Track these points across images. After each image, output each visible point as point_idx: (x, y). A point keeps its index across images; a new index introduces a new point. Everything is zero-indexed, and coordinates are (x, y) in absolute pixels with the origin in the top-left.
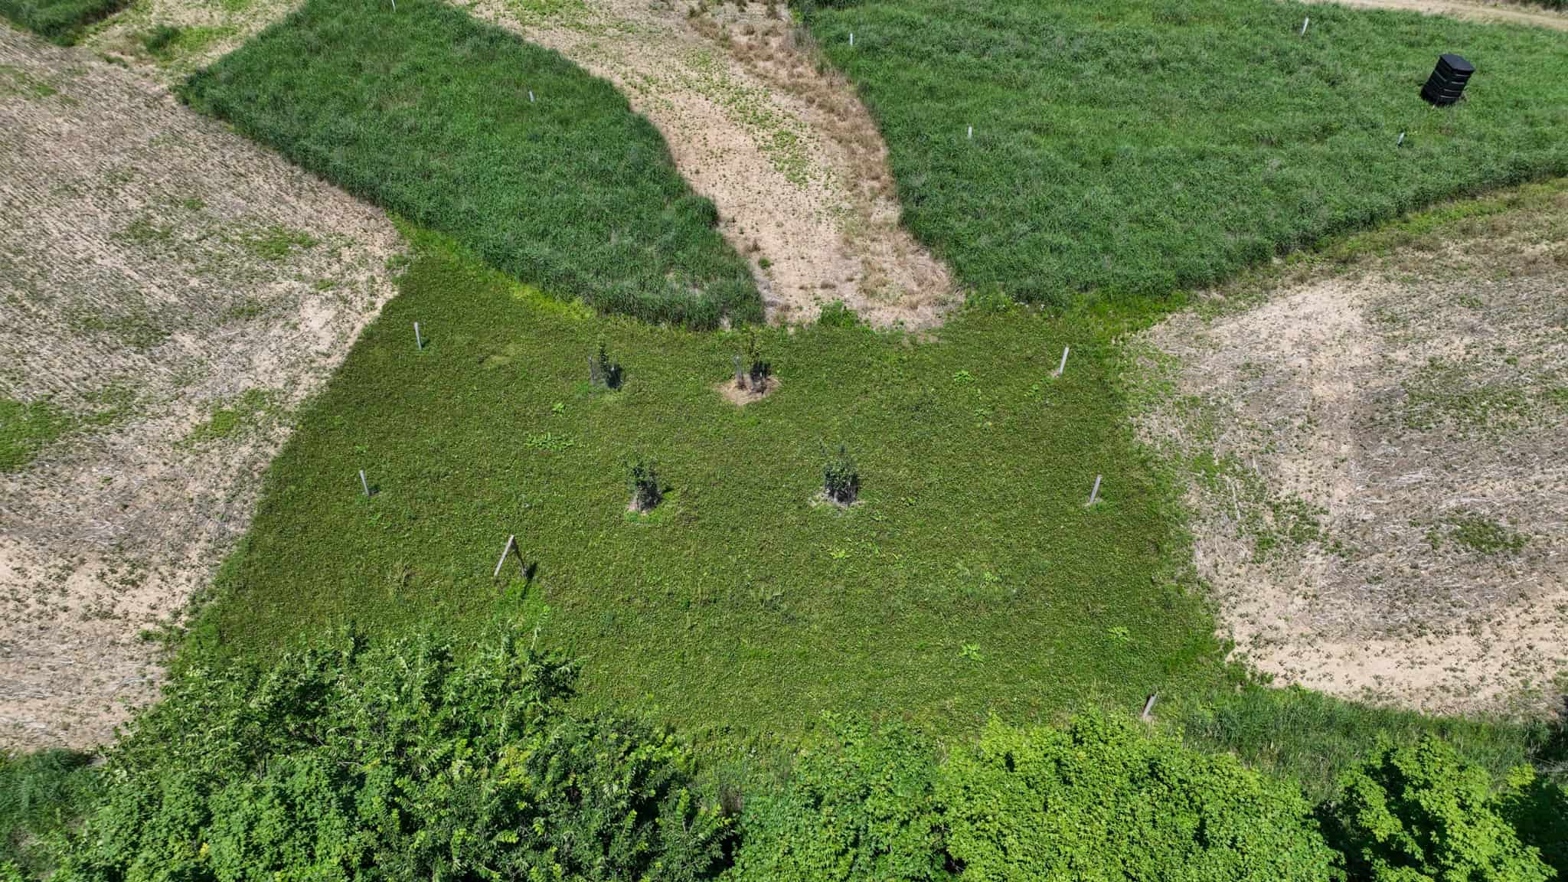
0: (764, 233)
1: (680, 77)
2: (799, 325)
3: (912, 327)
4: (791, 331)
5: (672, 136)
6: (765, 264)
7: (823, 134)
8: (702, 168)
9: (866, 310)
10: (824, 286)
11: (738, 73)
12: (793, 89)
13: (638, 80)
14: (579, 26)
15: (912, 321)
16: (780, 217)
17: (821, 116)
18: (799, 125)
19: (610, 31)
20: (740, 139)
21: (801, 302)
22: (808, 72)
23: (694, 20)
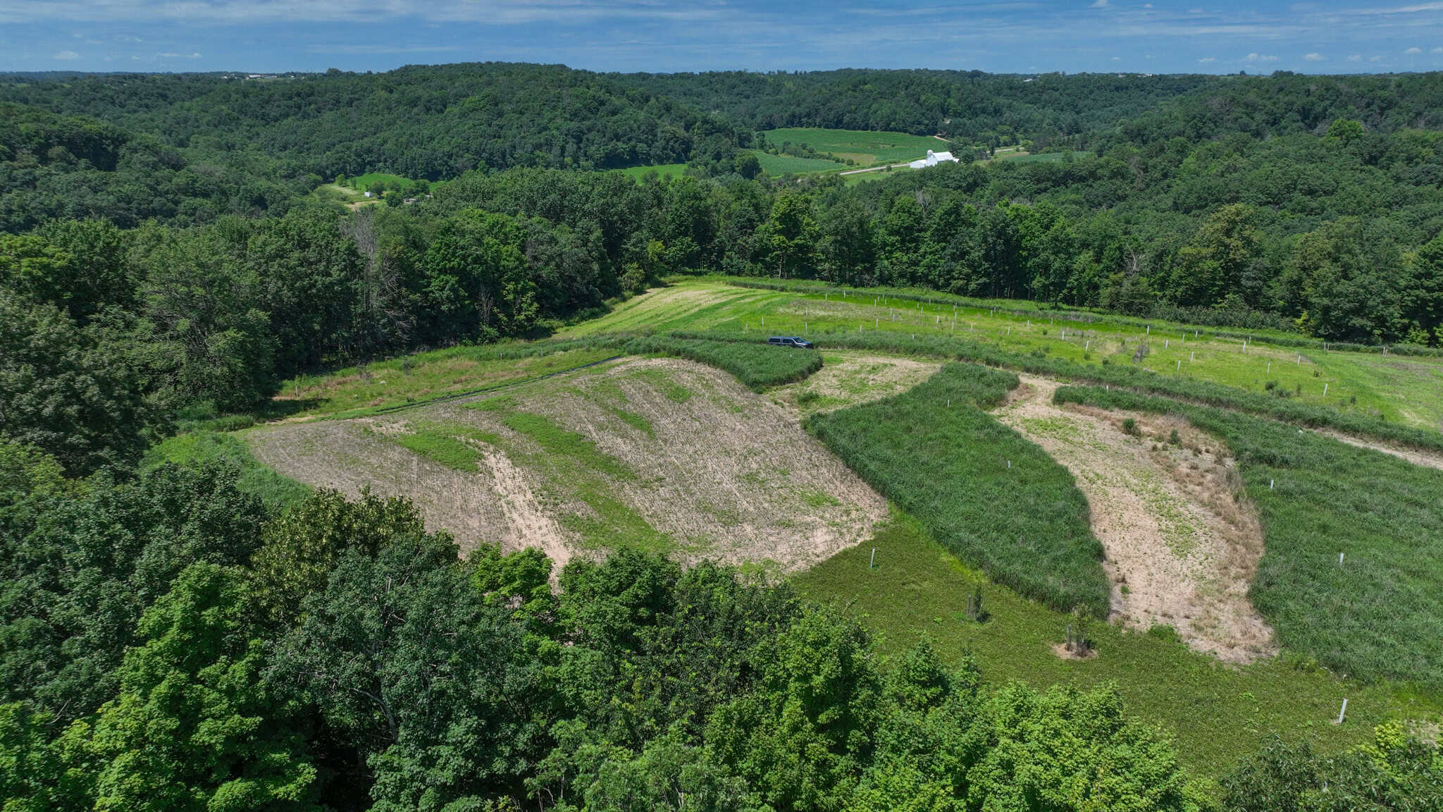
0: (1136, 575)
1: (1123, 479)
2: (1132, 630)
3: (1222, 658)
4: (1124, 632)
5: (1097, 508)
6: (1125, 591)
7: (1216, 534)
8: (1109, 530)
9: (1190, 637)
10: (1164, 615)
11: (1170, 488)
12: (1210, 505)
13: (1091, 475)
14: (1067, 440)
15: (1223, 654)
16: (1153, 570)
17: (1222, 524)
18: (1200, 525)
19: (1087, 447)
20: (1149, 522)
21: (1141, 618)
22: (1227, 498)
23: (1154, 454)
